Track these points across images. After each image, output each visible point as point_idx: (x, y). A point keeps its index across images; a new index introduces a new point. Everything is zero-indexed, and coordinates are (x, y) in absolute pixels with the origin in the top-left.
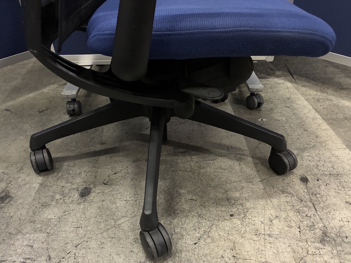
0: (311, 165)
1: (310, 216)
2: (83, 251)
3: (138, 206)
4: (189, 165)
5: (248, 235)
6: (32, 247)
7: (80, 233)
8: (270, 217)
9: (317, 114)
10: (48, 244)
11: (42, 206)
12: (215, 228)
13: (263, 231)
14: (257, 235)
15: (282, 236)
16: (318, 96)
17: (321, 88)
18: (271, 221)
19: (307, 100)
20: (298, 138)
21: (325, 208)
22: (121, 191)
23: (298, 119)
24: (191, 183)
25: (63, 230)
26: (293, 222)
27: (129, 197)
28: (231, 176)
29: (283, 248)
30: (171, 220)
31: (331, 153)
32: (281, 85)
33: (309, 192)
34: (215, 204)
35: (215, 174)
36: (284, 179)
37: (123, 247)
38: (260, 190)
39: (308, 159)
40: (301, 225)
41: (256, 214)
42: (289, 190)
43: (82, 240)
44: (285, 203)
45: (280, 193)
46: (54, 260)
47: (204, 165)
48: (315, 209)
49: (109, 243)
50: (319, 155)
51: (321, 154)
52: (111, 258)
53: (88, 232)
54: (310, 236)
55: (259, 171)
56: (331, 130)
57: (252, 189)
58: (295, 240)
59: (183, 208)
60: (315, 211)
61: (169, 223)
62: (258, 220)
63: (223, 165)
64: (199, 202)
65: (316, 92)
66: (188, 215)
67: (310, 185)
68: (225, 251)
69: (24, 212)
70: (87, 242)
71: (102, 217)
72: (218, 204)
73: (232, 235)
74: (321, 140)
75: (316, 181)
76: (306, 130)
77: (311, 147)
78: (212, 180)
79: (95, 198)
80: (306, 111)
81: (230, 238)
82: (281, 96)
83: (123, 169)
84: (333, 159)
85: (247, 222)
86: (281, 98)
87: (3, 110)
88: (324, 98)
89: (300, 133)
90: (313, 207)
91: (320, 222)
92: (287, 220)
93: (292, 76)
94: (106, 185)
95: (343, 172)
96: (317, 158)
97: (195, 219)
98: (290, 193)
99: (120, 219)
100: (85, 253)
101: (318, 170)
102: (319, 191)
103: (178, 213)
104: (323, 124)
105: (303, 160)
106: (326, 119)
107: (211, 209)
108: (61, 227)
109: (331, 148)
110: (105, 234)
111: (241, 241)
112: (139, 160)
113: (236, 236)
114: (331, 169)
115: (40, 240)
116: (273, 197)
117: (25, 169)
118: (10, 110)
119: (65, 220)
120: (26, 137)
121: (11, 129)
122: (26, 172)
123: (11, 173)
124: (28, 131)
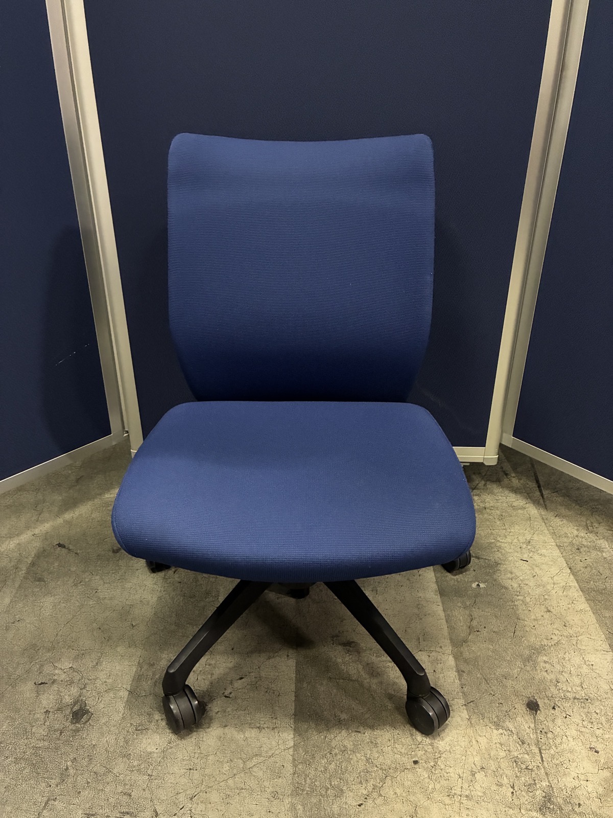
0: (547, 679)
1: (532, 769)
2: (201, 807)
3: (277, 737)
4: (354, 669)
5: (435, 795)
6: (130, 796)
7: (196, 778)
8: (473, 768)
9: (572, 577)
10: (152, 793)
11: (136, 730)
12: (390, 782)
13: (460, 790)
14: (450, 796)
15: (485, 798)
16: (581, 539)
17: (588, 522)
18: (474, 775)
19: (559, 547)
20: (534, 626)
21: (557, 756)
22: (251, 710)
23: (538, 586)
24: (358, 702)
25: (171, 772)
26: (505, 778)
27: (263, 722)
30: (326, 766)
31: (583, 658)
32: (519, 510)
33: (536, 728)
34: (392, 741)
35: (395, 687)
36: (502, 704)
37: (257, 805)
38: (462, 720)
39: (545, 668)
40: (517, 782)
41: (452, 762)
42: (507, 723)
43: (199, 790)
44: (498, 745)
45: (493, 727)
48: (542, 758)
49: (237, 797)
50: (564, 662)
51: (567, 659)
53: (207, 778)
54: (527, 800)
55: (464, 686)
56: (591, 613)
58: (504, 806)
59: (344, 746)
60: (541, 762)
61: (323, 769)
62: (453, 773)
64: (368, 737)
65: (578, 530)
66: (351, 757)
67: (541, 716)
69: (111, 739)
70: (206, 793)
71: (225, 753)
72: (396, 741)
73: (414, 794)
74: (571, 632)
75: (551, 709)
76: (549, 611)
77: (553, 644)
78: (390, 699)
80: (554, 570)
81: (411, 800)
82: (517, 537)
83: (252, 670)
84: (585, 670)
85: (438, 775)
86: (516, 541)
87: (54, 546)
88: (589, 544)
89: (539, 616)
90: (539, 754)
91: (544, 779)
92: (497, 775)
93: (541, 491)
94: (228, 699)
95: (596, 695)
96: (558, 667)
97: (361, 766)
98: (508, 730)
99: (251, 759)
100: (204, 809)
101: (556, 689)
102: (552, 727)
103: (336, 754)
104: (579, 600)
105: (536, 670)
106: (585, 590)
107: (386, 749)
108: (167, 766)
109: (584, 648)
110: (230, 782)
111: (426, 804)
112: (277, 656)
113: (420, 796)
114: (577, 688)
115: (139, 786)
116: (481, 735)
117: (104, 663)
118: (66, 545)
119: (171, 756)
120: (99, 602)
121: (73, 585)
122: (107, 668)
123: (83, 669)
124: (100, 590)
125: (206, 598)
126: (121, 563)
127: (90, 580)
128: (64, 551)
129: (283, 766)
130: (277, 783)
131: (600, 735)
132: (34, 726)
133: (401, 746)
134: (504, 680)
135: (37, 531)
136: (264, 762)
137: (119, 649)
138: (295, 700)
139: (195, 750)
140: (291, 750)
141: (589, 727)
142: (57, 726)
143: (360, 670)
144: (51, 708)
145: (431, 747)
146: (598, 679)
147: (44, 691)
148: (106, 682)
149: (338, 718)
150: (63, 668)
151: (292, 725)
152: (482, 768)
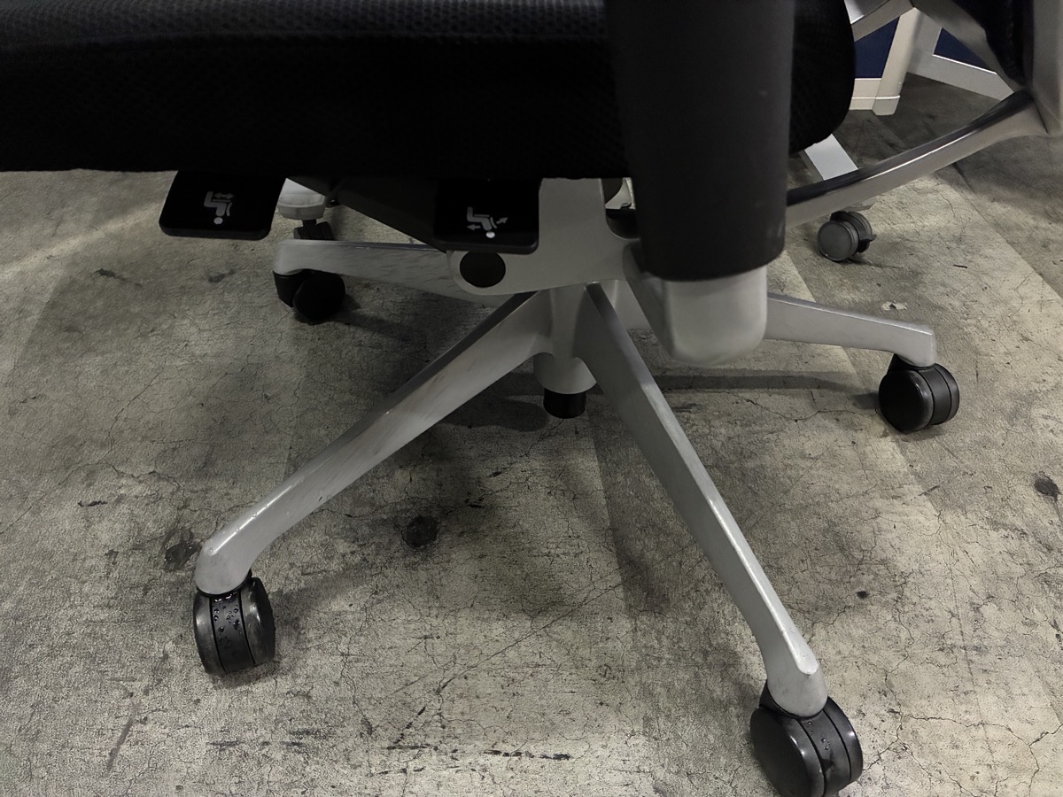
2: (460, 705)
3: (587, 569)
4: (707, 447)
5: (915, 649)
6: (308, 696)
7: (440, 652)
8: (971, 598)
9: (1048, 287)
10: (354, 687)
11: (303, 574)
12: (823, 633)
13: (960, 637)
14: (945, 651)
15: (1012, 650)
16: (1044, 233)
17: (1046, 207)
18: (977, 610)
19: (1012, 244)
20: (1009, 363)
22: (527, 526)
23: (996, 302)
25: (387, 646)
26: (1035, 611)
27: (554, 546)
28: (835, 478)
29: (1020, 683)
30: (694, 612)
32: (930, 195)
34: (808, 560)
35: (789, 472)
36: (991, 488)
37: (572, 692)
38: (927, 519)
39: (1048, 426)
40: (1059, 617)
41: (930, 590)
42: (1010, 517)
43: (449, 674)
44: (1006, 556)
45: (988, 527)
46: (384, 733)
47: (753, 448)
49: (531, 681)
52: (547, 723)
53: (462, 651)
55: (914, 464)
57: (905, 518)
58: (1049, 661)
62: (939, 607)
63: (808, 445)
65: (1034, 219)
68: (864, 696)
70: (466, 678)
71: (490, 604)
72: (816, 561)
73: (876, 651)
76: (1027, 339)
77: (1049, 389)
78: (786, 492)
79: (455, 549)
80: (1016, 278)
81: (874, 662)
82: (936, 232)
83: (514, 459)
85: (912, 614)
86: (937, 238)
87: (92, 275)
88: (1060, 238)
89: (1012, 348)
92: (1020, 607)
94: (478, 509)
98: (1015, 529)
99: (544, 610)
100: (467, 710)
103: (707, 591)
105: (1034, 431)
107: (800, 576)
108: (378, 635)
110: (511, 654)
111: (902, 666)
112: (557, 432)
113: (890, 654)
115: (325, 676)
116: (969, 540)
117: (221, 462)
118: (116, 272)
119: (384, 617)
120: (194, 361)
121: (138, 336)
122: (226, 470)
123: (179, 474)
124: (193, 343)
126: (228, 298)
127: (171, 327)
128: (112, 282)
129: (611, 619)
130: (604, 651)
132: (85, 582)
133: (826, 568)
134: (983, 449)
135: (54, 251)
136: (570, 615)
137: (246, 437)
138: (607, 504)
140: (621, 589)
142: (135, 579)
144: (120, 545)
145: (882, 567)
147: (101, 517)
148: (227, 494)
150: (136, 475)
151: (611, 547)
152: (989, 596)
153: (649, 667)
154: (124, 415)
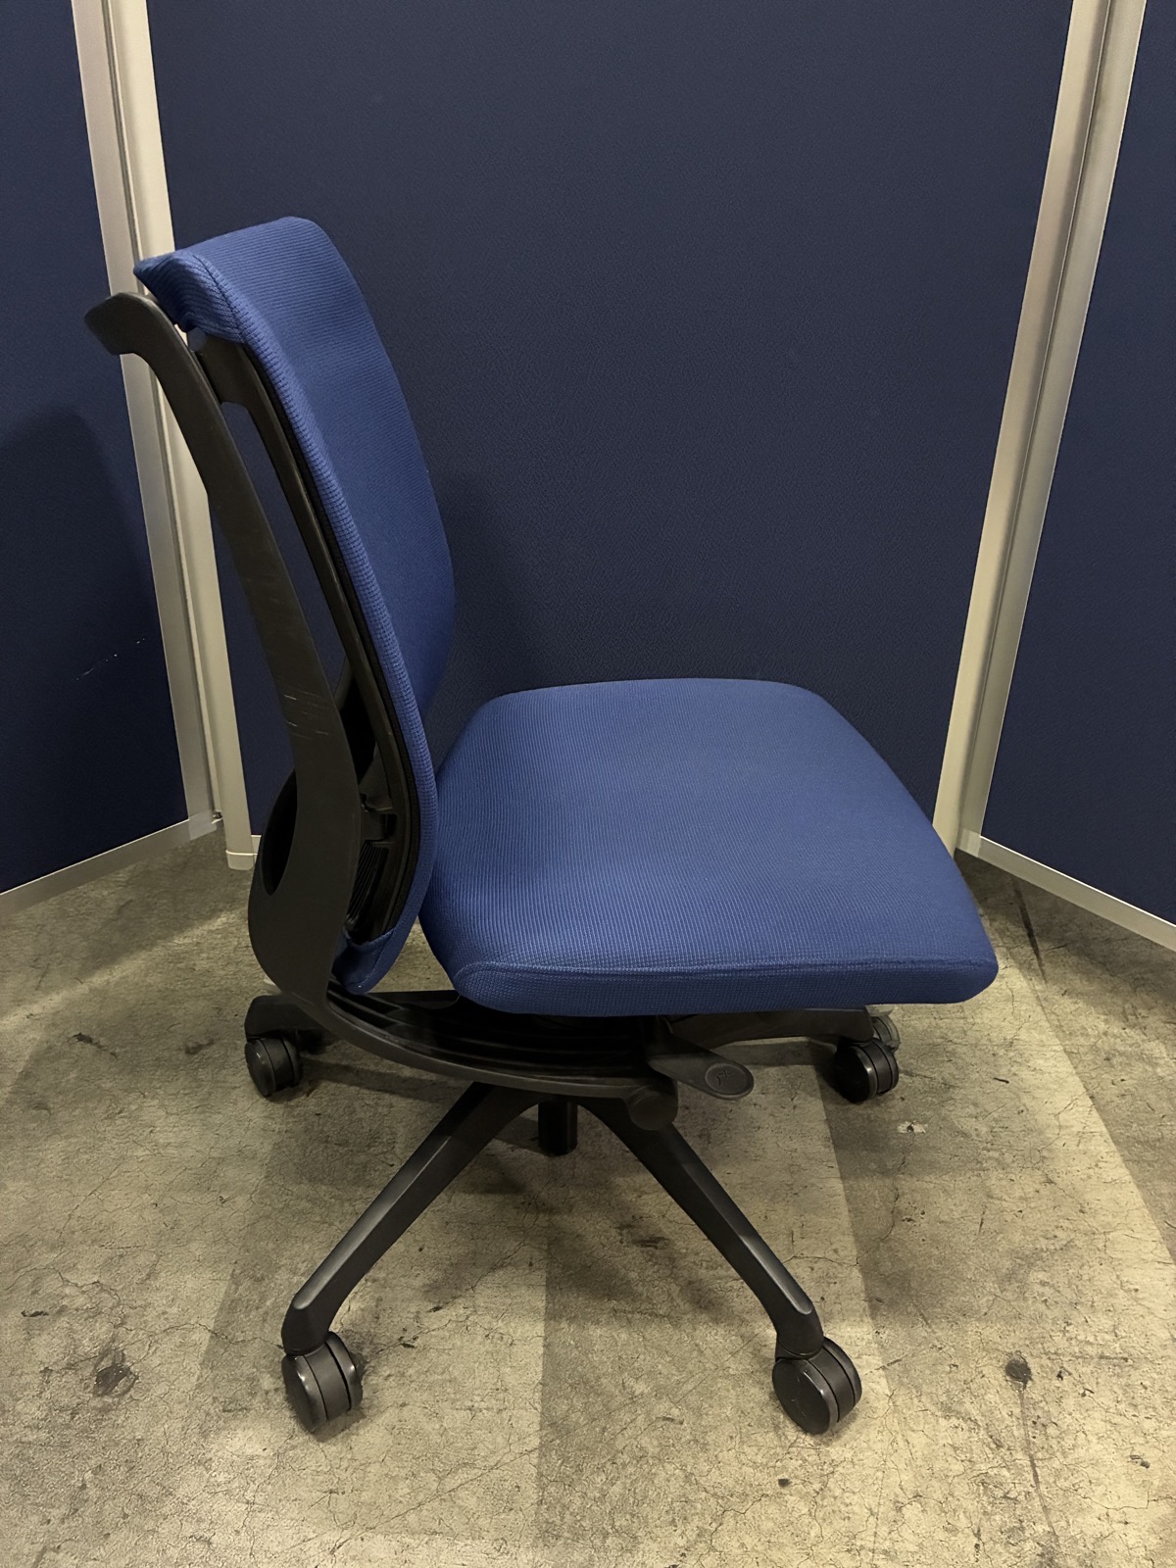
0: (1047, 1317)
1: (1015, 1499)
3: (506, 1428)
4: (663, 1292)
5: (822, 1548)
6: (210, 1543)
7: (342, 1509)
8: (897, 1496)
9: (1095, 1113)
10: (253, 1539)
11: (224, 1411)
12: (733, 1522)
13: (872, 1539)
14: (853, 1553)
15: (923, 1557)
16: (1112, 1040)
17: (1126, 1006)
18: (899, 1510)
19: (1069, 1054)
20: (1021, 1211)
21: (1066, 1473)
22: (456, 1373)
23: (1029, 1131)
24: (668, 1359)
25: (292, 1498)
26: (962, 1516)
27: (479, 1398)
30: (605, 1488)
31: (1118, 1277)
33: (1024, 1416)
34: (738, 1440)
35: (743, 1330)
36: (957, 1366)
38: (877, 1398)
39: (1043, 1295)
40: (986, 1524)
41: (857, 1483)
42: (968, 1405)
43: (347, 1533)
44: (949, 1450)
45: (939, 1414)
47: (712, 1297)
48: (1036, 1475)
49: (425, 1550)
50: (1079, 1283)
51: (1086, 1277)
53: (364, 1510)
54: (1005, 1561)
55: (881, 1330)
56: (1133, 1187)
59: (641, 1449)
60: (1033, 1483)
61: (598, 1495)
62: (859, 1505)
64: (689, 1431)
65: (1106, 1021)
66: (653, 1471)
67: (1034, 1391)
69: (174, 1428)
70: (362, 1539)
71: (402, 1460)
72: (745, 1439)
73: (781, 1546)
74: (1094, 1224)
75: (1055, 1377)
76: (1051, 1182)
77: (1058, 1247)
79: (379, 1394)
80: (1061, 1101)
81: (773, 1558)
82: (986, 1033)
83: (459, 1293)
84: (1122, 1300)
85: (829, 1509)
86: (984, 1041)
87: (69, 1039)
88: (1130, 1049)
89: (1030, 1190)
90: (1029, 1469)
91: (1040, 1519)
92: (946, 1510)
93: (1033, 944)
94: (410, 1349)
95: (1143, 1351)
96: (1069, 1295)
97: (675, 1488)
98: (968, 1419)
99: (451, 1472)
101: (1065, 1338)
102: (1056, 1414)
103: (624, 1465)
104: (1112, 1160)
105: (1025, 1299)
106: (1121, 1140)
107: (725, 1456)
108: (285, 1485)
109: (1120, 1256)
110: (412, 1518)
112: (510, 1264)
113: (792, 1552)
114: (1107, 1337)
115: (228, 1523)
116: (915, 1428)
117: (164, 1275)
118: (93, 1037)
119: (294, 1465)
120: (156, 1152)
121: (106, 1119)
122: (168, 1285)
123: (121, 1286)
124: (158, 1129)
125: (369, 1146)
126: (202, 1074)
127: (140, 1108)
128: (89, 1049)
129: (518, 1487)
130: (505, 1523)
131: (1151, 1431)
132: (20, 1399)
133: (755, 1449)
134: (961, 1318)
135: (36, 1009)
136: (478, 1479)
137: (193, 1246)
138: (544, 1354)
139: (341, 1452)
140: (535, 1455)
141: (1129, 1415)
142: (64, 1402)
143: (674, 1295)
144: (55, 1363)
145: (813, 1452)
146: (1148, 1318)
147: (41, 1329)
148: (164, 1313)
149: (629, 1390)
150: (80, 1284)
151: (537, 1405)
152: (917, 1496)
153: (545, 1545)
154: (78, 1213)
